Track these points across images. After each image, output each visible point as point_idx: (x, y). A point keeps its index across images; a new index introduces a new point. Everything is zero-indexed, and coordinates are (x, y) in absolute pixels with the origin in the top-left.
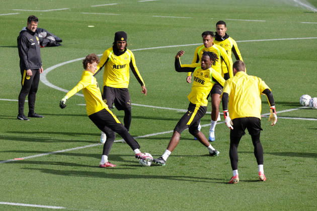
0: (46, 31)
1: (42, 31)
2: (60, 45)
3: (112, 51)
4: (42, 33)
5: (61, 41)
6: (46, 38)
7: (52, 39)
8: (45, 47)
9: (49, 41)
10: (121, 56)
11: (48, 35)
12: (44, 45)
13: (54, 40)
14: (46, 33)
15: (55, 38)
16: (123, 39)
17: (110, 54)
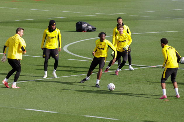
0: (87, 23)
1: (85, 23)
2: (95, 31)
3: (48, 30)
4: (85, 24)
5: (96, 29)
6: (87, 27)
7: (90, 27)
8: (86, 31)
9: (88, 29)
10: (53, 32)
11: (88, 25)
12: (85, 31)
13: (91, 28)
14: (87, 24)
15: (92, 27)
16: (54, 24)
17: (47, 32)
